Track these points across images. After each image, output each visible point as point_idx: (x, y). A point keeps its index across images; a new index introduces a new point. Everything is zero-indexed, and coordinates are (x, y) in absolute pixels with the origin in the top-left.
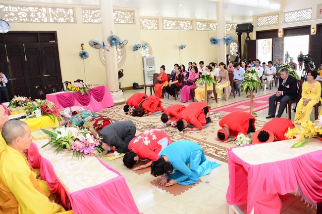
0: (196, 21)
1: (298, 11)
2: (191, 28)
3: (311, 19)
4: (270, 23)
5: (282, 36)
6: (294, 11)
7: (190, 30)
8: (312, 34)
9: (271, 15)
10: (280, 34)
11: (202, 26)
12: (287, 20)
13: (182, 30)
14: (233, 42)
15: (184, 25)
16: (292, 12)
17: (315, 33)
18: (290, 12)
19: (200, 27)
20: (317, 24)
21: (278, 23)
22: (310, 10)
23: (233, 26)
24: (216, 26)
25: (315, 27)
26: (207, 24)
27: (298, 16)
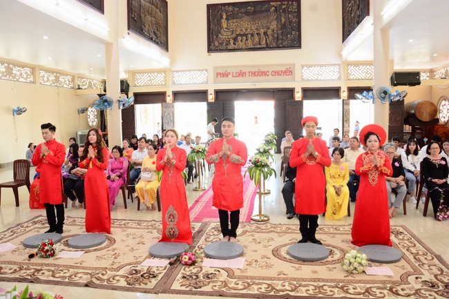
0: (41, 69)
1: (190, 71)
2: (32, 79)
3: (207, 82)
4: (154, 82)
5: (171, 102)
6: (186, 71)
7: (31, 82)
8: (209, 101)
9: (155, 72)
10: (169, 99)
11: (48, 78)
12: (176, 80)
13: (18, 81)
14: (92, 107)
15: (21, 74)
16: (183, 71)
17: (213, 101)
18: (181, 71)
19: (45, 79)
20: (215, 90)
21: (165, 84)
22: (205, 72)
23: (90, 82)
24: (68, 80)
25: (213, 93)
26: (56, 76)
27: (190, 77)
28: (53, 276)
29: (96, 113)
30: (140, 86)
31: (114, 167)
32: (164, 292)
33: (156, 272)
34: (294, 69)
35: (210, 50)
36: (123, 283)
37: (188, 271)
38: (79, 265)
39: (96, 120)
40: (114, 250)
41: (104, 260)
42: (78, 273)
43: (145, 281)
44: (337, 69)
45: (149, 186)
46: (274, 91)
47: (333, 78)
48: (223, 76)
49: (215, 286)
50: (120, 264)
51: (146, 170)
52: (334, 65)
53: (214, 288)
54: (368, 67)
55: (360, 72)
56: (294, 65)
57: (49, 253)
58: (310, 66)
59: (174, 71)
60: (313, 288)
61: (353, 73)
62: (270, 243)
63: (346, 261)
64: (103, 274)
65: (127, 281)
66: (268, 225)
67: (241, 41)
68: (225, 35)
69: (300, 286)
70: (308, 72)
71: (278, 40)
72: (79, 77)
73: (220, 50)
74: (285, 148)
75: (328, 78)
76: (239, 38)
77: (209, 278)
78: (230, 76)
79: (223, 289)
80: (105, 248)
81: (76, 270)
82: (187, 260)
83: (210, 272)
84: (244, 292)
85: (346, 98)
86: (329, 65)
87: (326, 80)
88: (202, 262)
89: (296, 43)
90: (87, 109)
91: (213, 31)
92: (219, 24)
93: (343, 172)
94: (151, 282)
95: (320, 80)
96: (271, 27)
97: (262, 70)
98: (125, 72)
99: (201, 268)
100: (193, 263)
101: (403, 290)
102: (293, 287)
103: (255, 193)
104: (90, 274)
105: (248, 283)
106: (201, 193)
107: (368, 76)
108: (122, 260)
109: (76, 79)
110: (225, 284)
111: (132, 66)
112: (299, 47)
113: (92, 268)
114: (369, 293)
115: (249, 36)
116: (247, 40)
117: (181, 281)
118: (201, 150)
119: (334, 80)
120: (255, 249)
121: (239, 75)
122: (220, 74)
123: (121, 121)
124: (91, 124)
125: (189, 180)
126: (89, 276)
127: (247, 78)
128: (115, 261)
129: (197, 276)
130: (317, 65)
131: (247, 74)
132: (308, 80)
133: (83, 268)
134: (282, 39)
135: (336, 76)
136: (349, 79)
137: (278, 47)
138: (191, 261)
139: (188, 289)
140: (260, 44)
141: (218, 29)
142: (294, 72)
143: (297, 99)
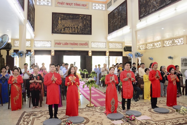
1: (43, 41)
3: (51, 47)
5: (33, 55)
6: (41, 41)
8: (52, 55)
12: (36, 45)
16: (39, 41)
17: (54, 55)
18: (38, 41)
20: (54, 50)
21: (31, 47)
22: (50, 42)
25: (54, 51)
27: (43, 44)
30: (17, 47)
34: (89, 43)
35: (53, 32)
44: (105, 44)
46: (80, 52)
48: (58, 44)
52: (104, 42)
54: (116, 44)
55: (113, 45)
56: (88, 41)
58: (95, 42)
59: (35, 41)
61: (111, 46)
67: (67, 30)
68: (60, 26)
70: (94, 44)
71: (82, 31)
73: (58, 33)
75: (101, 47)
76: (66, 29)
78: (62, 44)
85: (109, 56)
86: (102, 42)
87: (101, 48)
89: (90, 33)
91: (54, 24)
92: (57, 21)
95: (98, 48)
96: (80, 25)
97: (76, 42)
107: (116, 47)
112: (91, 34)
115: (70, 28)
116: (69, 29)
119: (104, 48)
121: (65, 44)
122: (57, 43)
127: (69, 46)
130: (97, 42)
131: (69, 44)
132: (94, 48)
134: (84, 31)
135: (104, 46)
136: (109, 48)
137: (82, 34)
140: (75, 32)
141: (57, 23)
142: (89, 44)
143: (89, 55)
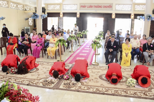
0: (11, 2)
1: (70, 4)
2: (7, 6)
3: (77, 9)
4: (55, 9)
5: (62, 17)
6: (68, 4)
7: (7, 7)
8: (77, 17)
9: (56, 5)
10: (61, 16)
11: (13, 6)
12: (64, 8)
13: (2, 6)
14: (30, 18)
15: (3, 4)
16: (67, 4)
17: (79, 17)
18: (66, 4)
19: (12, 6)
20: (80, 13)
21: (60, 10)
22: (76, 5)
23: (30, 8)
24: (21, 7)
25: (79, 14)
26: (17, 5)
27: (70, 7)
28: (15, 81)
29: (32, 20)
30: (50, 10)
31: (39, 41)
32: (57, 89)
33: (54, 82)
34: (113, 5)
36: (41, 85)
37: (66, 82)
38: (25, 77)
39: (32, 23)
40: (38, 73)
41: (34, 76)
42: (24, 80)
43: (50, 84)
44: (130, 6)
45: (52, 49)
46: (104, 14)
47: (128, 10)
48: (83, 7)
49: (76, 88)
50: (40, 78)
51: (51, 43)
52: (129, 4)
53: (76, 89)
54: (143, 6)
55: (140, 8)
56: (112, 4)
57: (14, 72)
58: (119, 4)
59: (64, 4)
60: (114, 91)
61: (137, 8)
62: (98, 73)
63: (128, 82)
64: (34, 81)
65: (43, 84)
66: (98, 66)
69: (109, 90)
70: (118, 7)
72: (26, 6)
74: (107, 37)
75: (126, 10)
77: (74, 85)
78: (86, 7)
79: (79, 89)
80: (35, 72)
81: (24, 79)
82: (66, 78)
83: (74, 83)
84: (87, 91)
85: (133, 18)
86: (127, 4)
87: (125, 10)
88: (72, 79)
90: (29, 19)
93: (129, 48)
94: (52, 85)
95: (123, 10)
97: (100, 5)
98: (44, 4)
99: (71, 81)
100: (68, 79)
101: (149, 94)
102: (106, 90)
103: (94, 54)
104: (29, 81)
105: (89, 88)
106: (72, 53)
107: (143, 10)
108: (41, 76)
109: (25, 7)
110: (80, 87)
111: (47, 2)
113: (30, 79)
114: (136, 94)
117: (63, 85)
118: (73, 36)
120: (93, 75)
121: (90, 7)
122: (82, 6)
123: (42, 24)
124: (30, 24)
125: (68, 48)
126: (29, 82)
128: (38, 77)
129: (69, 84)
130: (122, 4)
131: (93, 7)
132: (118, 10)
133: (26, 79)
135: (130, 9)
136: (135, 11)
138: (67, 78)
139: (66, 88)
142: (113, 7)
143: (113, 18)
